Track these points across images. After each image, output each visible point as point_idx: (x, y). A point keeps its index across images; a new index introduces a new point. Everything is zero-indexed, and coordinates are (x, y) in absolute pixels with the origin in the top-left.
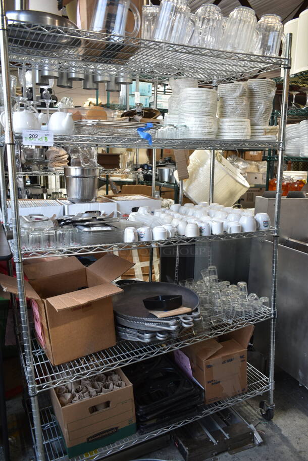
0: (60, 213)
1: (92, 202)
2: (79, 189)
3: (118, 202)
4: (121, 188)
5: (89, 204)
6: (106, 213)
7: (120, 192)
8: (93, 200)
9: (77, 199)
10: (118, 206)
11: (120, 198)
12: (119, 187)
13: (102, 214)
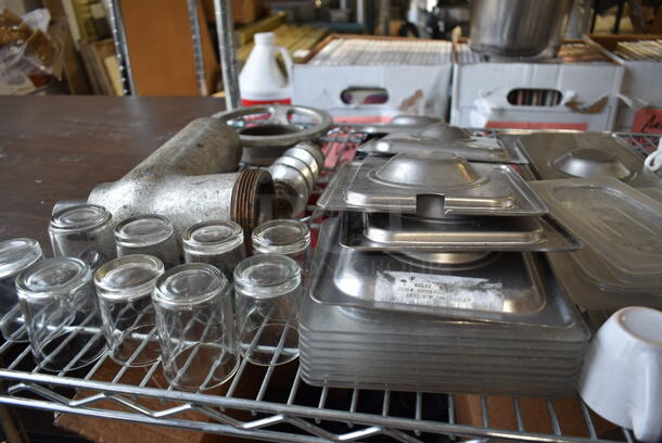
0: (436, 86)
1: (542, 61)
2: (505, 16)
3: (632, 64)
4: (655, 13)
5: (525, 67)
6: (579, 100)
7: (651, 22)
8: (547, 52)
9: (494, 47)
10: (628, 76)
11: (642, 47)
12: (651, 10)
13: (563, 102)
